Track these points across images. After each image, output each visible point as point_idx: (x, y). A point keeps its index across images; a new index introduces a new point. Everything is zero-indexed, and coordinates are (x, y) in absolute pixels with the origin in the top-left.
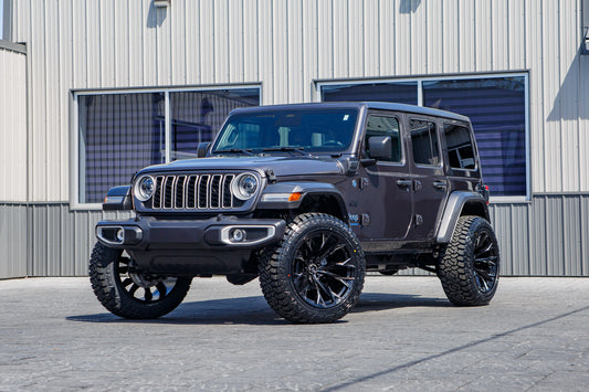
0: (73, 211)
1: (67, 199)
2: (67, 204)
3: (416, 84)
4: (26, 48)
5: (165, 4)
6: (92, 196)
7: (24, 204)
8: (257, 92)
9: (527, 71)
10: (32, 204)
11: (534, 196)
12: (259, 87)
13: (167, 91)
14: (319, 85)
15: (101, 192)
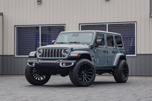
0: (15, 57)
1: (14, 54)
2: (13, 56)
3: (106, 25)
4: (3, 14)
5: (40, 3)
6: (20, 54)
7: (2, 56)
8: (64, 27)
9: (136, 22)
10: (4, 56)
11: (137, 55)
12: (65, 25)
13: (40, 26)
14: (81, 25)
15: (22, 53)
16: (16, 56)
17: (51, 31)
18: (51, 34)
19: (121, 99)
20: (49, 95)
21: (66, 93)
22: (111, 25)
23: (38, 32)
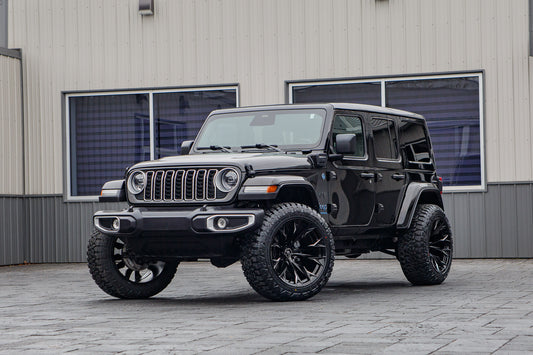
0: (66, 203)
1: (61, 192)
2: (60, 197)
3: (379, 85)
4: (20, 54)
5: (149, 12)
6: (82, 189)
7: (21, 197)
8: (233, 93)
9: (481, 72)
10: (28, 197)
11: (489, 185)
12: (236, 88)
13: (151, 93)
14: (291, 86)
15: (90, 186)
16: (70, 198)
17: (187, 110)
18: (189, 118)
19: (446, 341)
20: (194, 333)
21: (252, 325)
22: (395, 86)
23: (144, 113)
